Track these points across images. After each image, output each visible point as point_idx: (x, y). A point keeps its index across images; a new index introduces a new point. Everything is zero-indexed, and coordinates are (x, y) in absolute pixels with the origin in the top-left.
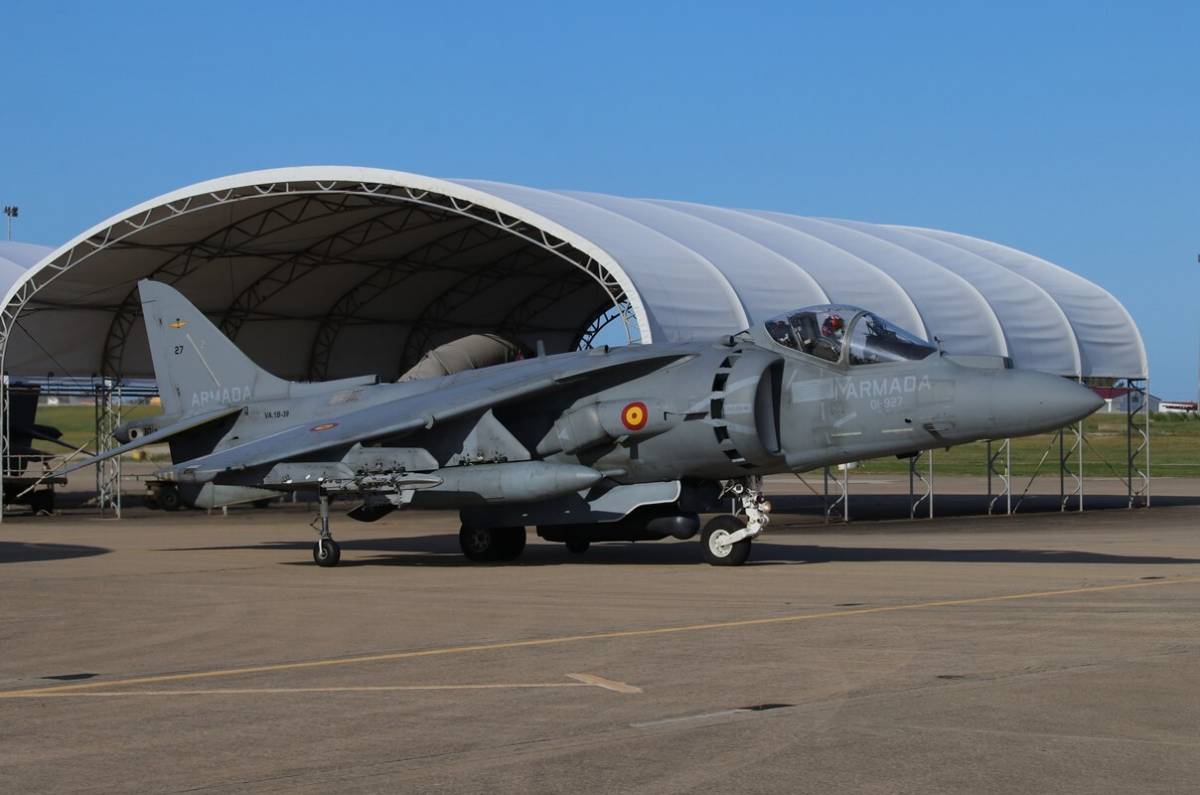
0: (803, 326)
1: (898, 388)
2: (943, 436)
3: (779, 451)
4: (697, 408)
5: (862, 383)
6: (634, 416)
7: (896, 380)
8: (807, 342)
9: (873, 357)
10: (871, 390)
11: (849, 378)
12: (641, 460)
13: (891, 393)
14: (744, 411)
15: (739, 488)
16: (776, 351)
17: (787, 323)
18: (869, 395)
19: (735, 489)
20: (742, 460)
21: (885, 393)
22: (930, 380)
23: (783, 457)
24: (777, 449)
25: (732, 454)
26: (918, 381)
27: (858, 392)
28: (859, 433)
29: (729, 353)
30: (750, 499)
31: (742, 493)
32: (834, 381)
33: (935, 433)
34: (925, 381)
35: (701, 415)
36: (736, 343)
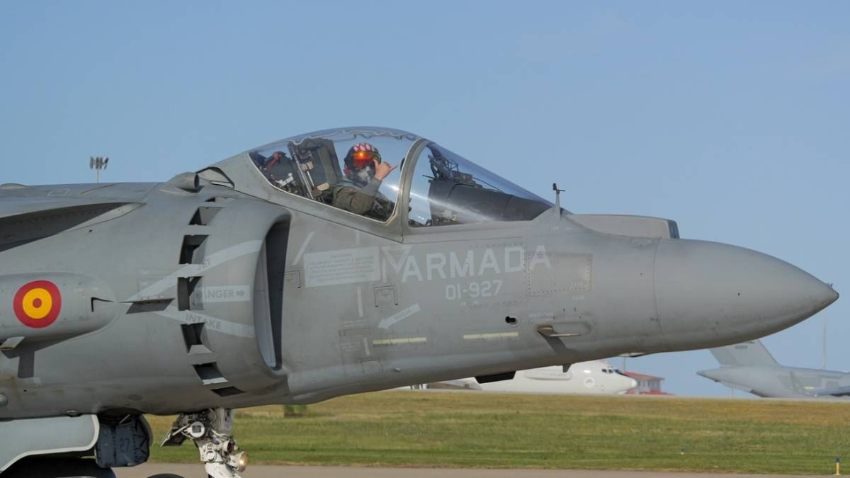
0: (316, 161)
1: (494, 264)
2: (568, 346)
3: (278, 367)
4: (151, 292)
5: (430, 257)
6: (37, 303)
7: (489, 252)
8: (323, 187)
9: (447, 214)
10: (447, 268)
11: (406, 248)
12: (36, 380)
13: (481, 272)
14: (238, 299)
15: (196, 429)
16: (274, 199)
17: (288, 155)
18: (443, 276)
19: (190, 430)
20: (222, 380)
21: (472, 273)
22: (549, 254)
23: (285, 377)
24: (274, 364)
25: (206, 369)
26: (529, 255)
27: (423, 269)
28: (424, 339)
29: (199, 201)
30: (215, 447)
31: (203, 438)
32: (381, 252)
33: (555, 341)
34: (540, 255)
35: (161, 304)
36: (202, 187)
